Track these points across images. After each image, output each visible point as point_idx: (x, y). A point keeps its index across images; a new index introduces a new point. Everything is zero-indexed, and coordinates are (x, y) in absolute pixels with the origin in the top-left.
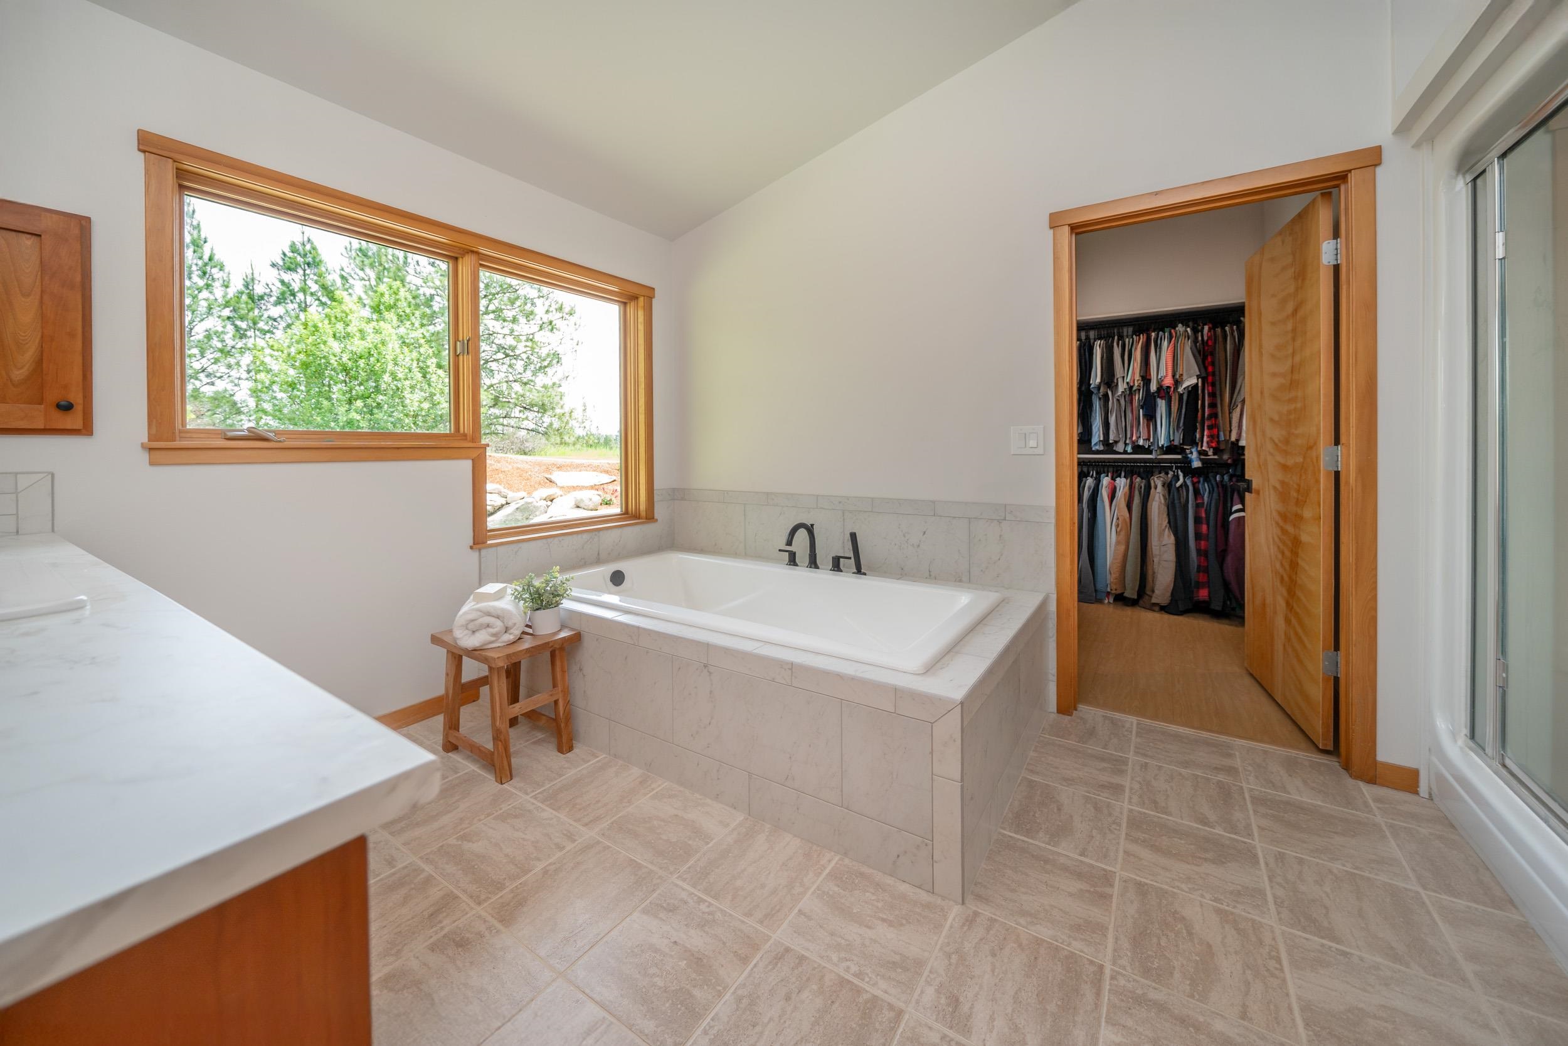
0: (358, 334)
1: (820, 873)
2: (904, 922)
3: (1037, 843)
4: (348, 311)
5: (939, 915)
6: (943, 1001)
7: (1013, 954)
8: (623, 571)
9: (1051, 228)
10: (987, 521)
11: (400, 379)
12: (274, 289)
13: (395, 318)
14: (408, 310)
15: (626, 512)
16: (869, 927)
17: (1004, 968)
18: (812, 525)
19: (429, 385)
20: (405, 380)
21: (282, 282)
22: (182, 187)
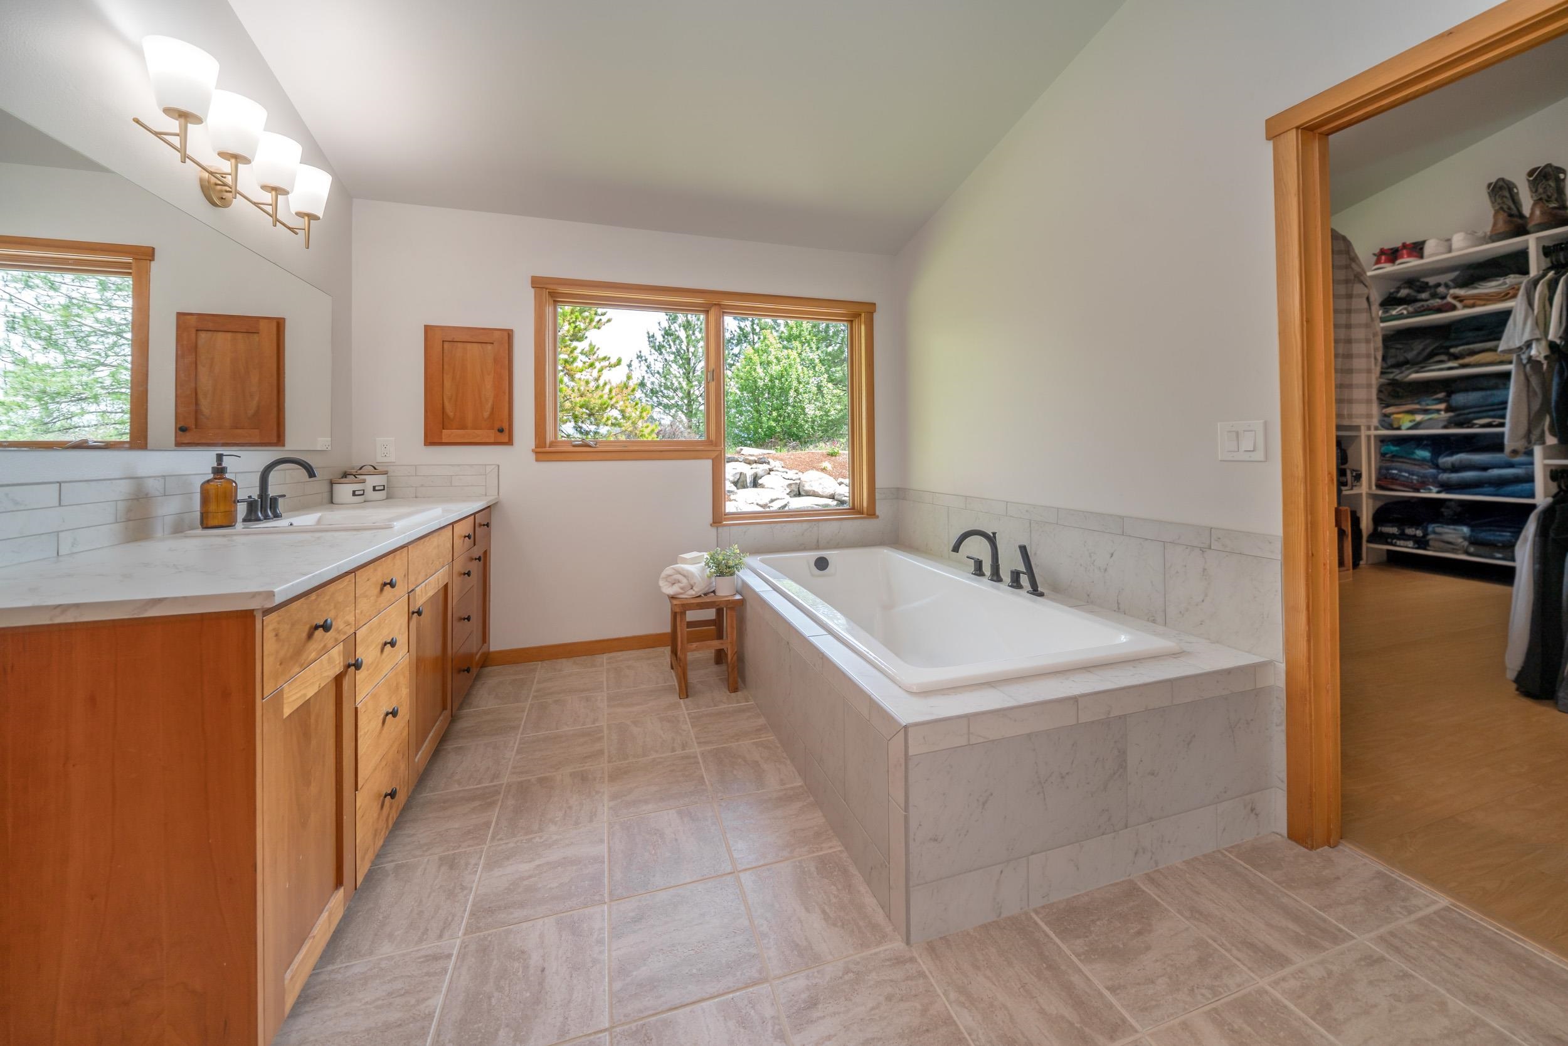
0: (775, 361)
1: (814, 852)
2: (840, 924)
3: (1064, 947)
4: (769, 344)
5: (876, 939)
6: (804, 996)
7: (910, 1012)
8: (828, 559)
9: (1268, 138)
10: (1187, 548)
11: (801, 393)
12: (736, 334)
13: (799, 346)
14: (808, 337)
15: (853, 508)
16: (807, 910)
17: (886, 1014)
18: (994, 534)
19: (823, 396)
20: (804, 393)
21: (740, 328)
22: (555, 302)
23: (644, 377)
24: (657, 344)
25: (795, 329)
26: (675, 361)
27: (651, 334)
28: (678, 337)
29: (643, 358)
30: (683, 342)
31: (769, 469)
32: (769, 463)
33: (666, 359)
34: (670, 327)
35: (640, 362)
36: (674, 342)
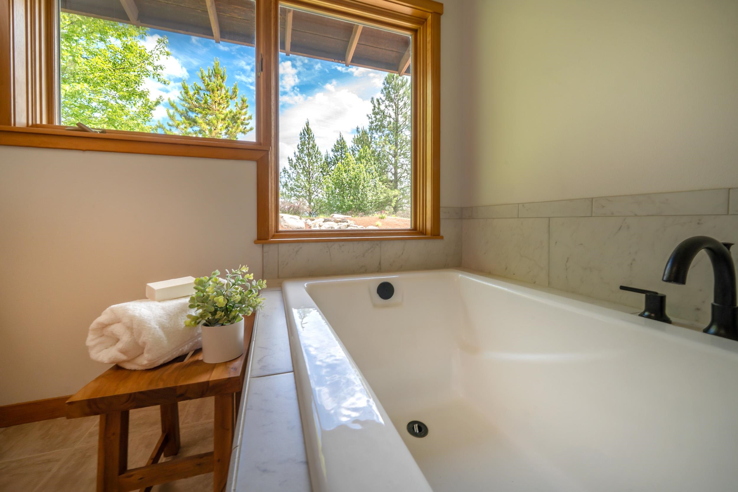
0: (352, 169)
4: (350, 161)
11: (365, 187)
12: (333, 159)
18: (728, 247)
19: (377, 189)
20: (367, 187)
23: (287, 181)
24: (294, 164)
25: (363, 153)
26: (303, 173)
27: (290, 159)
28: (304, 161)
29: (286, 172)
30: (306, 163)
31: (347, 225)
32: (347, 222)
33: (298, 172)
34: (300, 155)
35: (285, 173)
36: (302, 163)
